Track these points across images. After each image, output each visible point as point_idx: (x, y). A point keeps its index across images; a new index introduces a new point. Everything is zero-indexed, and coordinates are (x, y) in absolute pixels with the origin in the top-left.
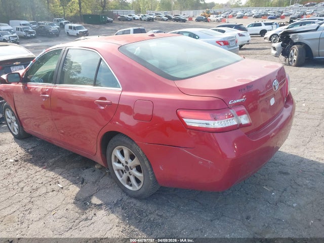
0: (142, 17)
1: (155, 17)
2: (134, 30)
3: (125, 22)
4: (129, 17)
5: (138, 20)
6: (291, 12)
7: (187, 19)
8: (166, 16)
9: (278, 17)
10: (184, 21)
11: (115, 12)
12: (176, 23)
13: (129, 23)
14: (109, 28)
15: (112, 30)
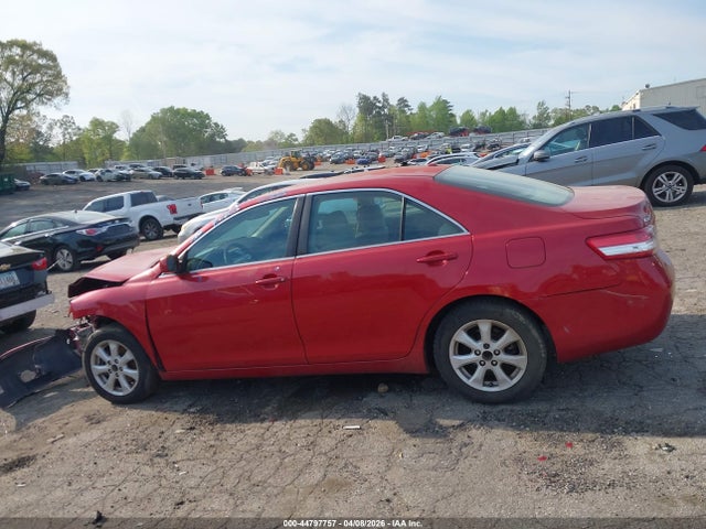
0: (103, 173)
1: (131, 172)
2: (132, 196)
3: (63, 187)
4: (69, 176)
5: (92, 180)
6: (393, 149)
7: (204, 173)
8: (156, 170)
9: (374, 160)
10: (198, 176)
11: (30, 167)
12: (180, 181)
13: (74, 187)
14: (24, 203)
15: (35, 206)
